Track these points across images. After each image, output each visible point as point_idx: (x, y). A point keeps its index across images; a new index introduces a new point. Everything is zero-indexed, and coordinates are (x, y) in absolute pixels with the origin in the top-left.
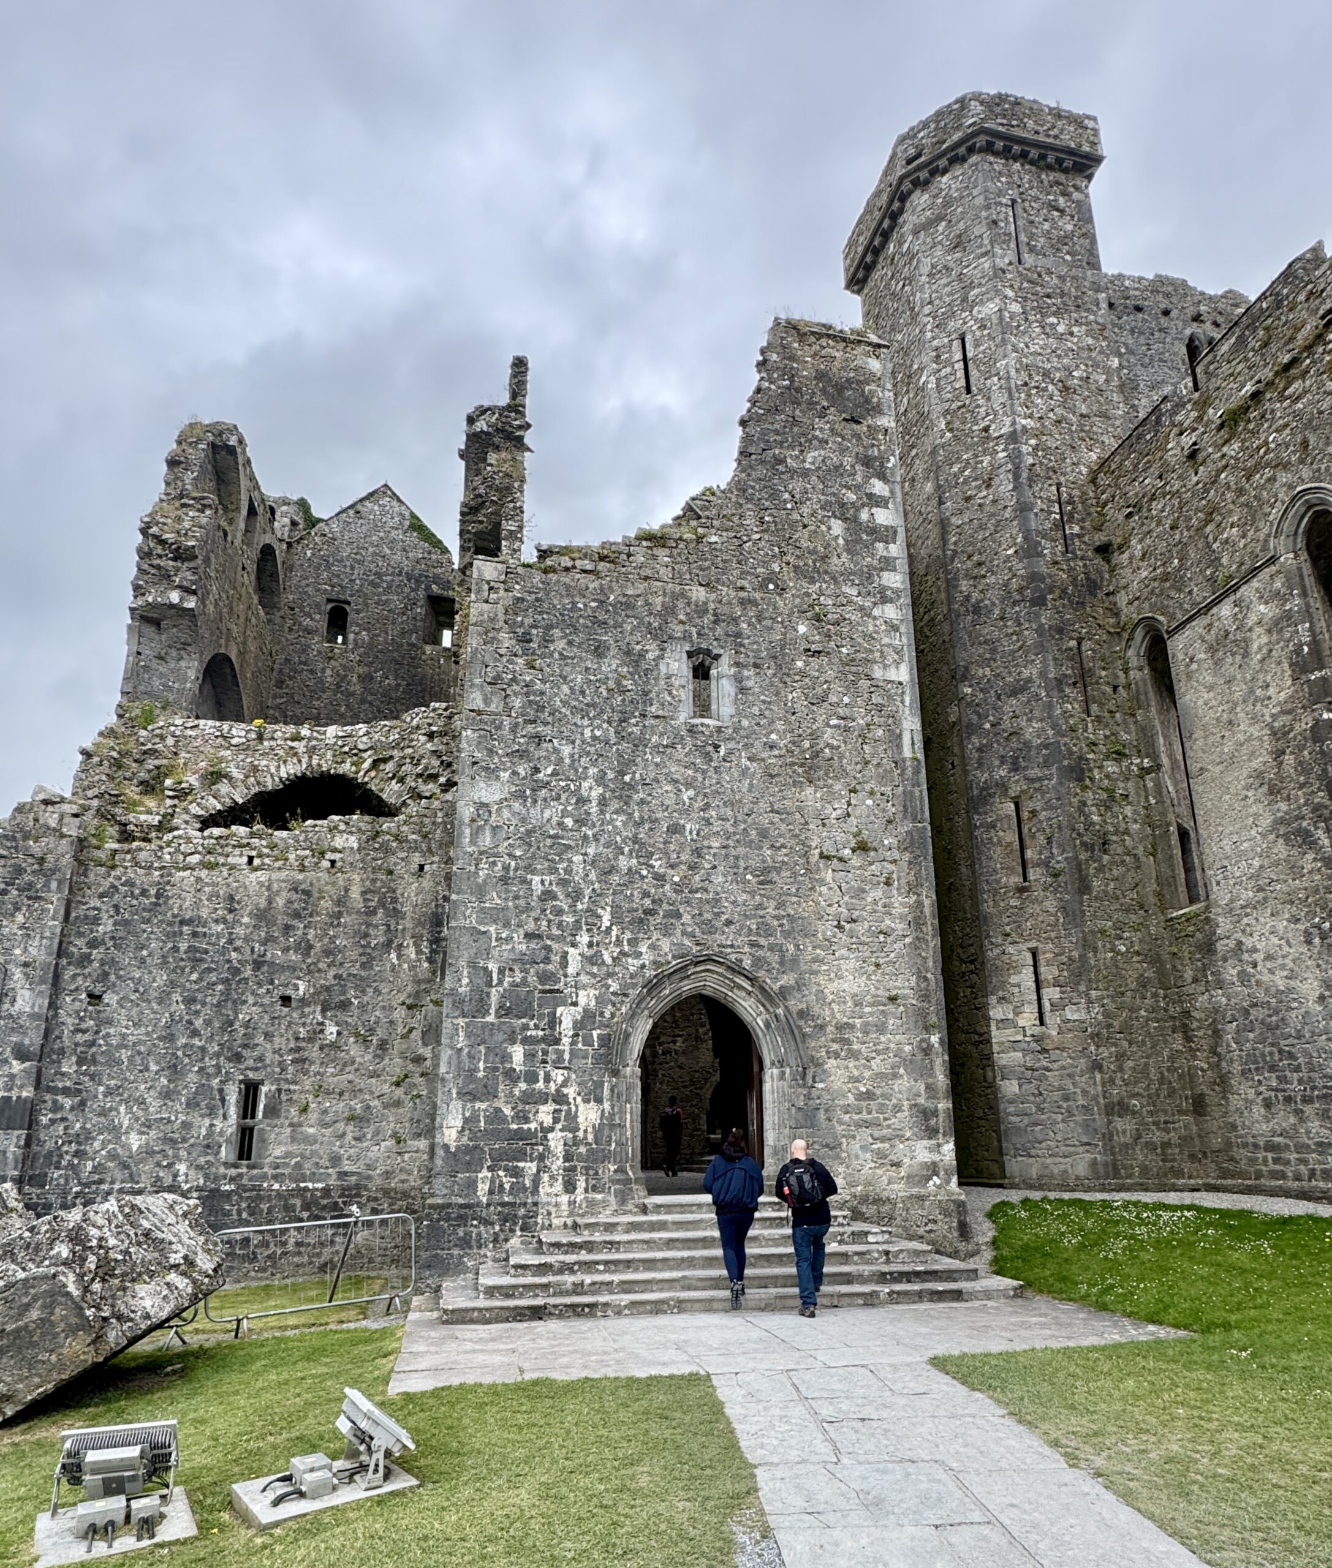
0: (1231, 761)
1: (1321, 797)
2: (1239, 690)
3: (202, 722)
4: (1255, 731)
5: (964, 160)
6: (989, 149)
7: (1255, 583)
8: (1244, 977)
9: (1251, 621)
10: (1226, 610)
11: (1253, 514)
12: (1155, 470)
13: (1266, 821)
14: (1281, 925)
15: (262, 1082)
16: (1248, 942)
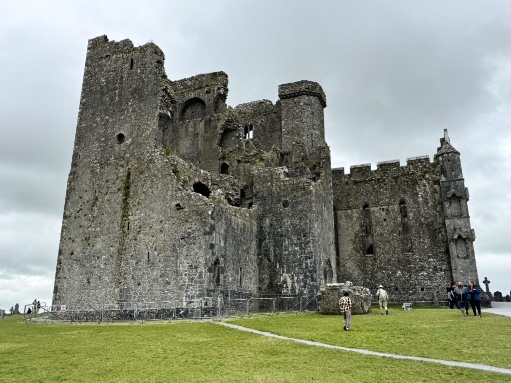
0: (347, 235)
1: (362, 246)
2: (350, 225)
4: (352, 232)
5: (315, 96)
6: (318, 97)
7: (355, 210)
8: (344, 270)
9: (354, 215)
10: (349, 211)
11: (356, 199)
12: (339, 180)
13: (352, 247)
14: (352, 263)
16: (346, 265)
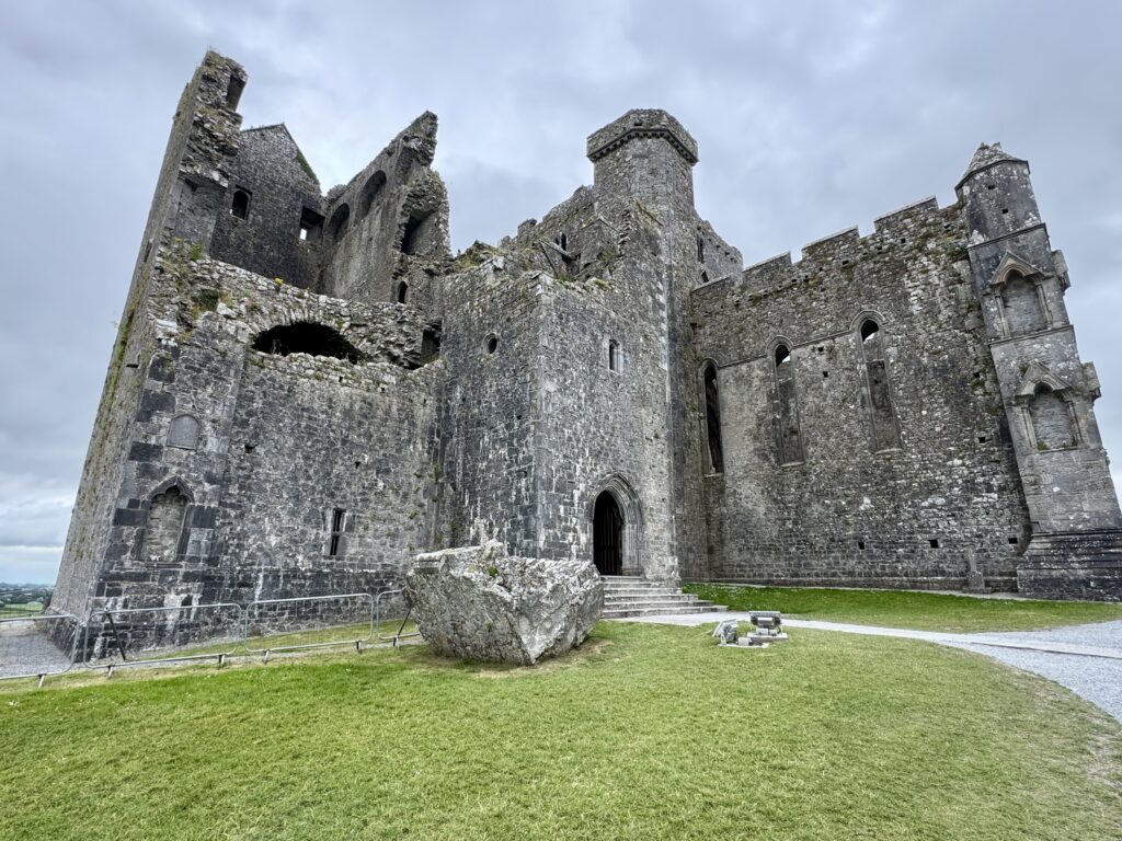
0: (740, 423)
1: (773, 444)
2: (746, 399)
3: (238, 269)
4: (751, 415)
5: (658, 137)
6: (667, 138)
7: (757, 362)
8: (735, 503)
9: (754, 375)
10: (744, 368)
11: (759, 337)
12: (720, 303)
13: (751, 448)
14: (753, 486)
15: (345, 511)
16: (739, 491)
